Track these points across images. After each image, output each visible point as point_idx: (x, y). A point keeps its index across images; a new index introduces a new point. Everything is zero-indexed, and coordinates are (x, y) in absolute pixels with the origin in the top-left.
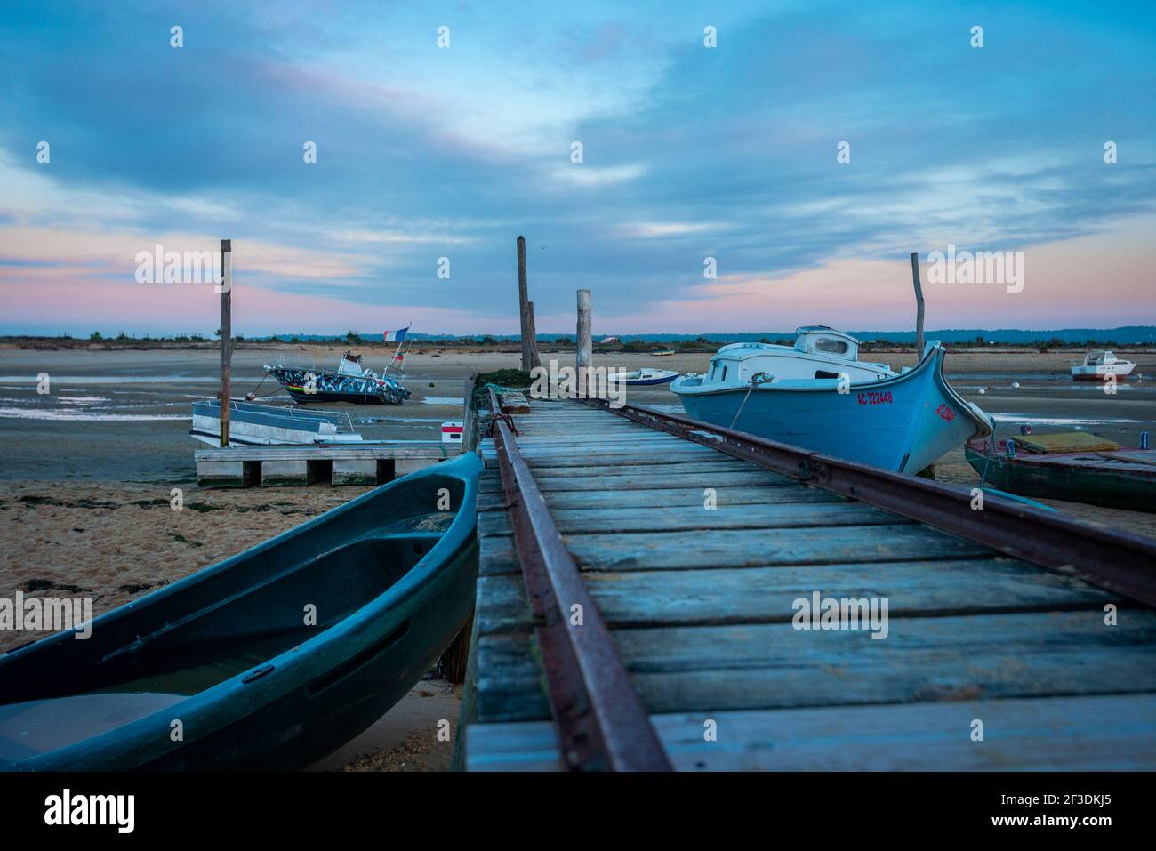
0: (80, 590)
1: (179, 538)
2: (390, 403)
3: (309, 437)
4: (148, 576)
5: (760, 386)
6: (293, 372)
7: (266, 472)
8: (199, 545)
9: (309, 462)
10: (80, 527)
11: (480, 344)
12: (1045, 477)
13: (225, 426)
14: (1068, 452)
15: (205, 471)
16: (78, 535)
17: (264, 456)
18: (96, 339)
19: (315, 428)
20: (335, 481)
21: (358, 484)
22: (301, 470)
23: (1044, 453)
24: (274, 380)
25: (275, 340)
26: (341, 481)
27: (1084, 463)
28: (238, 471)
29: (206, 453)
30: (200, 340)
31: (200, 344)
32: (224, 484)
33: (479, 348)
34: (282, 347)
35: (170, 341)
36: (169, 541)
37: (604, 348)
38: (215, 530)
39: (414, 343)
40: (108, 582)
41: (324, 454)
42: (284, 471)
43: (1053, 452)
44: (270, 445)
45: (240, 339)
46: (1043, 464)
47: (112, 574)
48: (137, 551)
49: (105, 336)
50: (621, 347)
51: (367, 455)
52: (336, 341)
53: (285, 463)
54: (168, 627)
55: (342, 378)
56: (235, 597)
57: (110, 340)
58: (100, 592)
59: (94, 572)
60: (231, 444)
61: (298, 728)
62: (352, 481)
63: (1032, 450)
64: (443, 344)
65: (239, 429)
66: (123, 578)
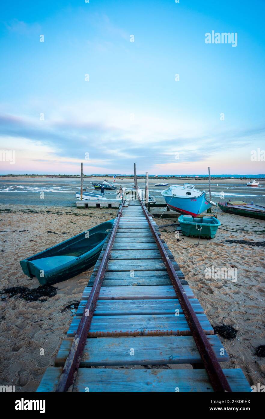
0: (56, 233)
1: (72, 222)
2: (113, 189)
3: (96, 198)
4: (66, 231)
5: (174, 196)
6: (95, 183)
7: (88, 206)
8: (75, 224)
9: (96, 204)
10: (56, 219)
11: (131, 177)
12: (232, 210)
13: (81, 196)
14: (237, 205)
15: (78, 205)
16: (56, 221)
17: (88, 203)
18: (60, 175)
19: (98, 197)
20: (101, 207)
21: (105, 208)
22: (95, 205)
23: (233, 205)
24: (91, 184)
25: (92, 176)
26: (102, 207)
27: (239, 208)
28: (84, 205)
29: (78, 202)
30: (78, 176)
31: (78, 177)
32: (81, 208)
33: (131, 178)
34: (94, 177)
35: (73, 176)
36: (70, 223)
37: (155, 178)
38: (78, 220)
39: (118, 177)
40: (60, 232)
41: (99, 203)
42: (92, 206)
43: (234, 205)
44: (90, 200)
45: (86, 176)
46: (232, 208)
47: (61, 230)
48: (65, 225)
49: (61, 175)
50: (158, 178)
51: (106, 203)
52: (103, 176)
53: (92, 204)
54: (68, 246)
55: (104, 185)
56: (78, 241)
57: (62, 176)
58: (59, 234)
59: (58, 230)
60: (83, 199)
61: (84, 266)
62: (104, 208)
63: (230, 205)
64: (124, 177)
65: (84, 197)
66: (63, 231)
